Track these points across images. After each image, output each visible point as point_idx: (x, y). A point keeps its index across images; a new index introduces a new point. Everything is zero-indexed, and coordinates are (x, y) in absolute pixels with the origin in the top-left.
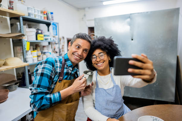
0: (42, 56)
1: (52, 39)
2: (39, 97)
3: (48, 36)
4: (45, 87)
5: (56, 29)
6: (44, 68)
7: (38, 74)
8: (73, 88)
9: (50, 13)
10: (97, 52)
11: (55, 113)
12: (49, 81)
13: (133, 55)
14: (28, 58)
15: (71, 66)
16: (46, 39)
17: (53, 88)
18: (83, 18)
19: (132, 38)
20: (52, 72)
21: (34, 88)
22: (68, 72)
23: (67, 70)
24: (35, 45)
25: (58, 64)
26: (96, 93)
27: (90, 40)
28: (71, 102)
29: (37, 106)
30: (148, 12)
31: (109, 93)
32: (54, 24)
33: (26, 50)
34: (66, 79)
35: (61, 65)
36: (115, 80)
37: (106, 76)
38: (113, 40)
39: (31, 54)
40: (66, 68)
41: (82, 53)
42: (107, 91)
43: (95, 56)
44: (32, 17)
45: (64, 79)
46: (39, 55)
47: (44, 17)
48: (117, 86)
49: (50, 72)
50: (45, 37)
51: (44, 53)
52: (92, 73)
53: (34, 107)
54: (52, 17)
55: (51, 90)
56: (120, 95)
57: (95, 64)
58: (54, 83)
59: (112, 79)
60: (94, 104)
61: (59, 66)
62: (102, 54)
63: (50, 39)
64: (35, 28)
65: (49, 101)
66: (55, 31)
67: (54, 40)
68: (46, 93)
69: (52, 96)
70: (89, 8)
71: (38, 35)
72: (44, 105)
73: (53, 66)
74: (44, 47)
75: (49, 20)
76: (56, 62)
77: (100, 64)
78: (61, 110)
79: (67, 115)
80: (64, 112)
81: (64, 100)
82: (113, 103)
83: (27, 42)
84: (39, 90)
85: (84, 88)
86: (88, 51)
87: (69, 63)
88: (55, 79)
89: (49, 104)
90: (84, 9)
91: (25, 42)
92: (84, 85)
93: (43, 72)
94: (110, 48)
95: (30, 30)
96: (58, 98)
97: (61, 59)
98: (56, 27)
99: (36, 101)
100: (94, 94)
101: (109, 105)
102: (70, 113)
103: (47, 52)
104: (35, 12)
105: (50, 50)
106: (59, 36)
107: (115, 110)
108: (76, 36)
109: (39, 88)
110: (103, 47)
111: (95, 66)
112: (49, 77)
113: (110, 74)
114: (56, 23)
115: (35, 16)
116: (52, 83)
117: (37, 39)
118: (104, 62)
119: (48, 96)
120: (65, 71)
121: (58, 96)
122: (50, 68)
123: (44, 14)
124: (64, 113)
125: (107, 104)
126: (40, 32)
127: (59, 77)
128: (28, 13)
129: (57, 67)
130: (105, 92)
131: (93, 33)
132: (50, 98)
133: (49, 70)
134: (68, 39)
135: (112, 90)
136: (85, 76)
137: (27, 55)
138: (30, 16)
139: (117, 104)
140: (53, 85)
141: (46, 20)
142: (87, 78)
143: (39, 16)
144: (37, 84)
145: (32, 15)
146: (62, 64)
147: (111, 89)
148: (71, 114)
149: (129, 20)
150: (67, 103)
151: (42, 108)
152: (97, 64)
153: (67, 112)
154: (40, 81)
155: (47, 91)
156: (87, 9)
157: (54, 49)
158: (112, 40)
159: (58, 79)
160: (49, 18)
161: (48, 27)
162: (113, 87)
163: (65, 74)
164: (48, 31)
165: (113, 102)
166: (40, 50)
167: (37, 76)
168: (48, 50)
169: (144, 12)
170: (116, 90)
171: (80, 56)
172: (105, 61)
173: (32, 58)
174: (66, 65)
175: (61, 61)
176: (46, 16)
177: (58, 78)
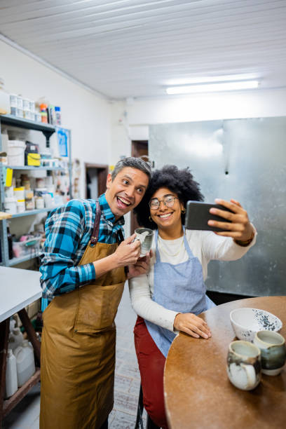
0: (36, 199)
1: (57, 165)
2: (57, 269)
3: (48, 157)
4: (67, 254)
5: (66, 143)
6: (65, 219)
7: (54, 230)
8: (117, 259)
9: (54, 109)
10: (161, 193)
11: (83, 302)
12: (74, 243)
13: (218, 201)
14: (9, 203)
15: (110, 219)
16: (44, 165)
17: (81, 257)
18: (120, 121)
19: (226, 169)
20: (79, 226)
21: (48, 254)
22: (106, 228)
23: (105, 224)
24: (19, 176)
25: (90, 214)
26: (155, 272)
27: (149, 170)
28: (111, 285)
29: (54, 285)
30: (259, 118)
31: (181, 272)
32: (61, 133)
33: (5, 185)
34: (103, 241)
35: (94, 215)
36: (191, 248)
37: (175, 241)
38: (192, 173)
39: (14, 194)
40: (103, 222)
41: (133, 194)
42: (176, 268)
43: (156, 201)
44: (19, 117)
45: (100, 242)
46: (28, 197)
47: (42, 117)
48: (195, 260)
49: (77, 227)
50: (43, 160)
51: (40, 194)
52: (150, 232)
53: (49, 286)
54: (59, 118)
55: (77, 260)
56: (200, 277)
57: (155, 215)
58: (83, 246)
59: (185, 246)
60: (151, 292)
61: (91, 216)
62: (169, 197)
63: (54, 164)
64: (22, 139)
65: (74, 278)
66: (64, 146)
67: (60, 166)
68: (70, 265)
69: (79, 270)
70: (135, 98)
71: (30, 155)
72: (66, 284)
73: (82, 216)
74: (38, 180)
75: (52, 123)
76: (87, 209)
77: (166, 216)
78: (93, 298)
79: (103, 307)
80: (97, 300)
81: (99, 278)
82: (187, 292)
83: (8, 169)
84: (58, 257)
85: (137, 259)
86: (144, 190)
87: (107, 213)
88: (83, 241)
89: (74, 282)
90: (124, 99)
91: (4, 168)
92: (136, 253)
93: (63, 226)
94: (185, 188)
95: (14, 143)
96: (91, 274)
97: (94, 205)
98: (66, 138)
99: (53, 275)
100: (152, 274)
101: (179, 294)
102: (109, 305)
103: (45, 193)
104: (24, 106)
105: (52, 189)
106: (70, 158)
107: (191, 304)
108: (121, 163)
109: (57, 254)
110: (173, 185)
111: (156, 219)
112: (74, 236)
113: (183, 238)
114: (66, 130)
115: (24, 115)
116: (79, 248)
117: (26, 164)
118: (172, 213)
119: (73, 269)
120: (102, 226)
121: (90, 270)
122: (75, 219)
123: (42, 111)
124: (99, 303)
125: (176, 292)
126: (33, 148)
127: (91, 236)
128: (12, 108)
129: (88, 219)
130: (172, 269)
131: (144, 156)
132: (77, 274)
133: (75, 222)
134: (89, 166)
135: (185, 265)
136: (138, 238)
137: (6, 197)
138: (15, 114)
139: (193, 294)
140: (80, 251)
141: (45, 124)
142: (142, 240)
143: (31, 114)
144: (53, 246)
145: (18, 112)
146: (96, 213)
147: (183, 264)
148: (110, 307)
149: (220, 131)
150: (103, 285)
151: (62, 290)
152: (159, 216)
153: (104, 302)
154: (59, 241)
155: (71, 261)
156: (130, 101)
157: (58, 187)
158: (189, 174)
159: (90, 240)
160: (52, 119)
161: (48, 139)
162: (189, 261)
163: (101, 232)
164: (48, 146)
165: (188, 290)
166: (31, 187)
167: (53, 234)
168: (45, 187)
169: (251, 119)
170: (194, 267)
171: (130, 198)
172: (174, 211)
173: (15, 202)
174: (102, 216)
175: (94, 207)
176: (45, 114)
177: (88, 238)
